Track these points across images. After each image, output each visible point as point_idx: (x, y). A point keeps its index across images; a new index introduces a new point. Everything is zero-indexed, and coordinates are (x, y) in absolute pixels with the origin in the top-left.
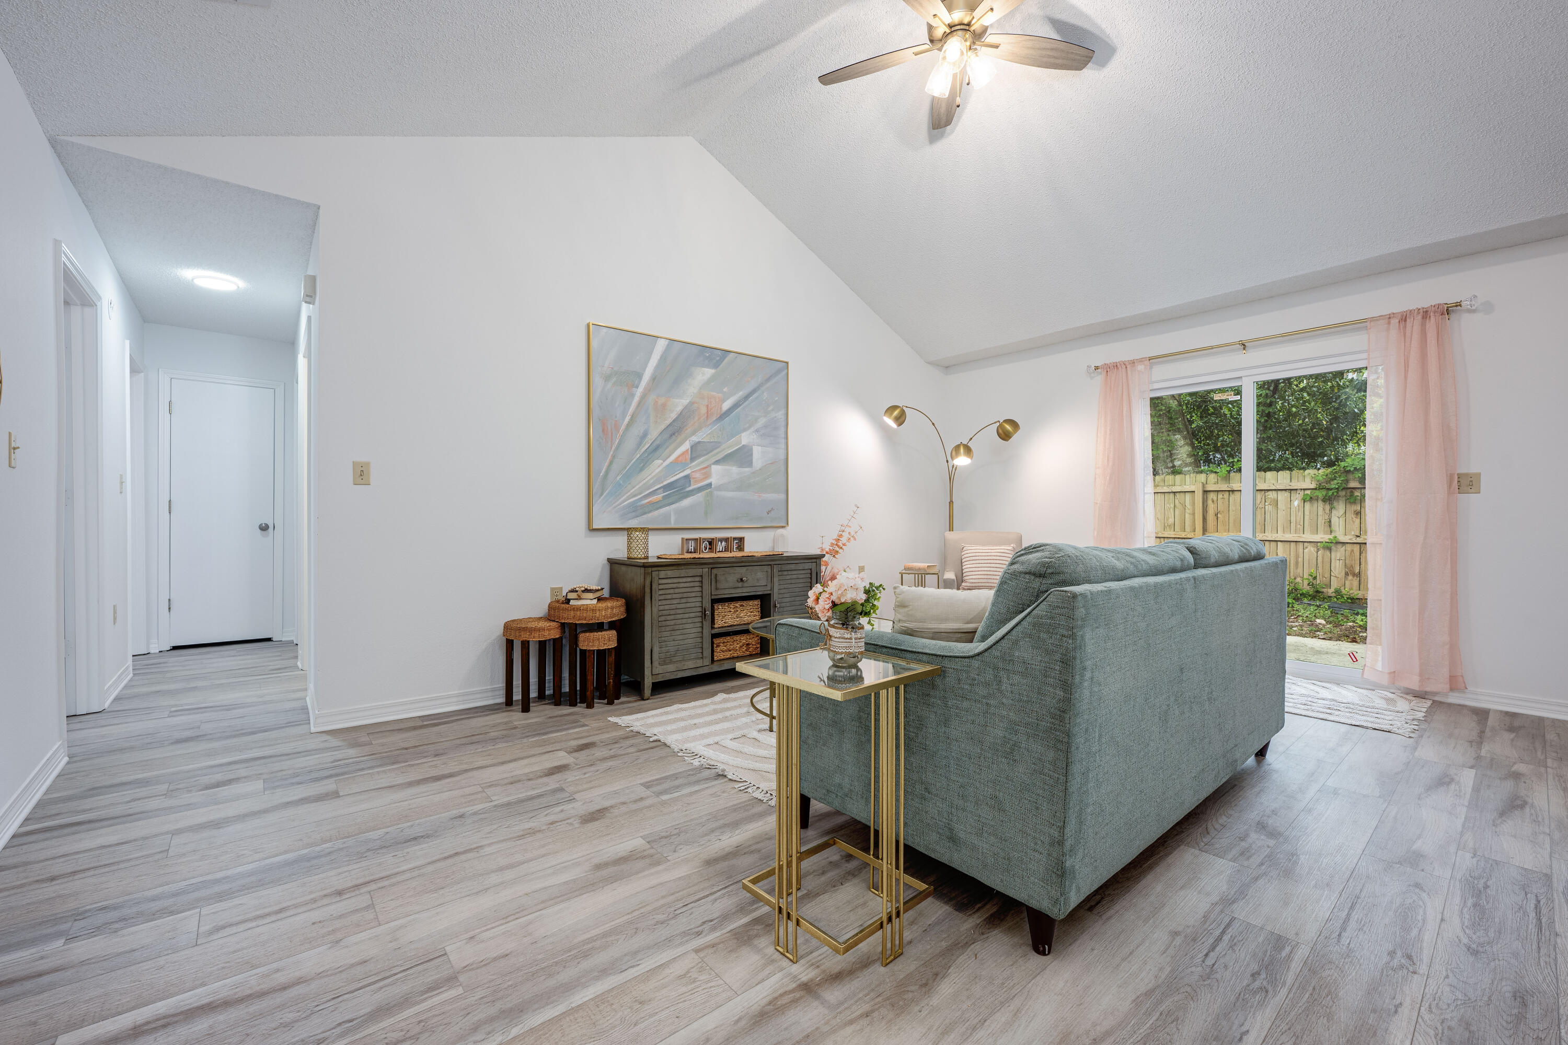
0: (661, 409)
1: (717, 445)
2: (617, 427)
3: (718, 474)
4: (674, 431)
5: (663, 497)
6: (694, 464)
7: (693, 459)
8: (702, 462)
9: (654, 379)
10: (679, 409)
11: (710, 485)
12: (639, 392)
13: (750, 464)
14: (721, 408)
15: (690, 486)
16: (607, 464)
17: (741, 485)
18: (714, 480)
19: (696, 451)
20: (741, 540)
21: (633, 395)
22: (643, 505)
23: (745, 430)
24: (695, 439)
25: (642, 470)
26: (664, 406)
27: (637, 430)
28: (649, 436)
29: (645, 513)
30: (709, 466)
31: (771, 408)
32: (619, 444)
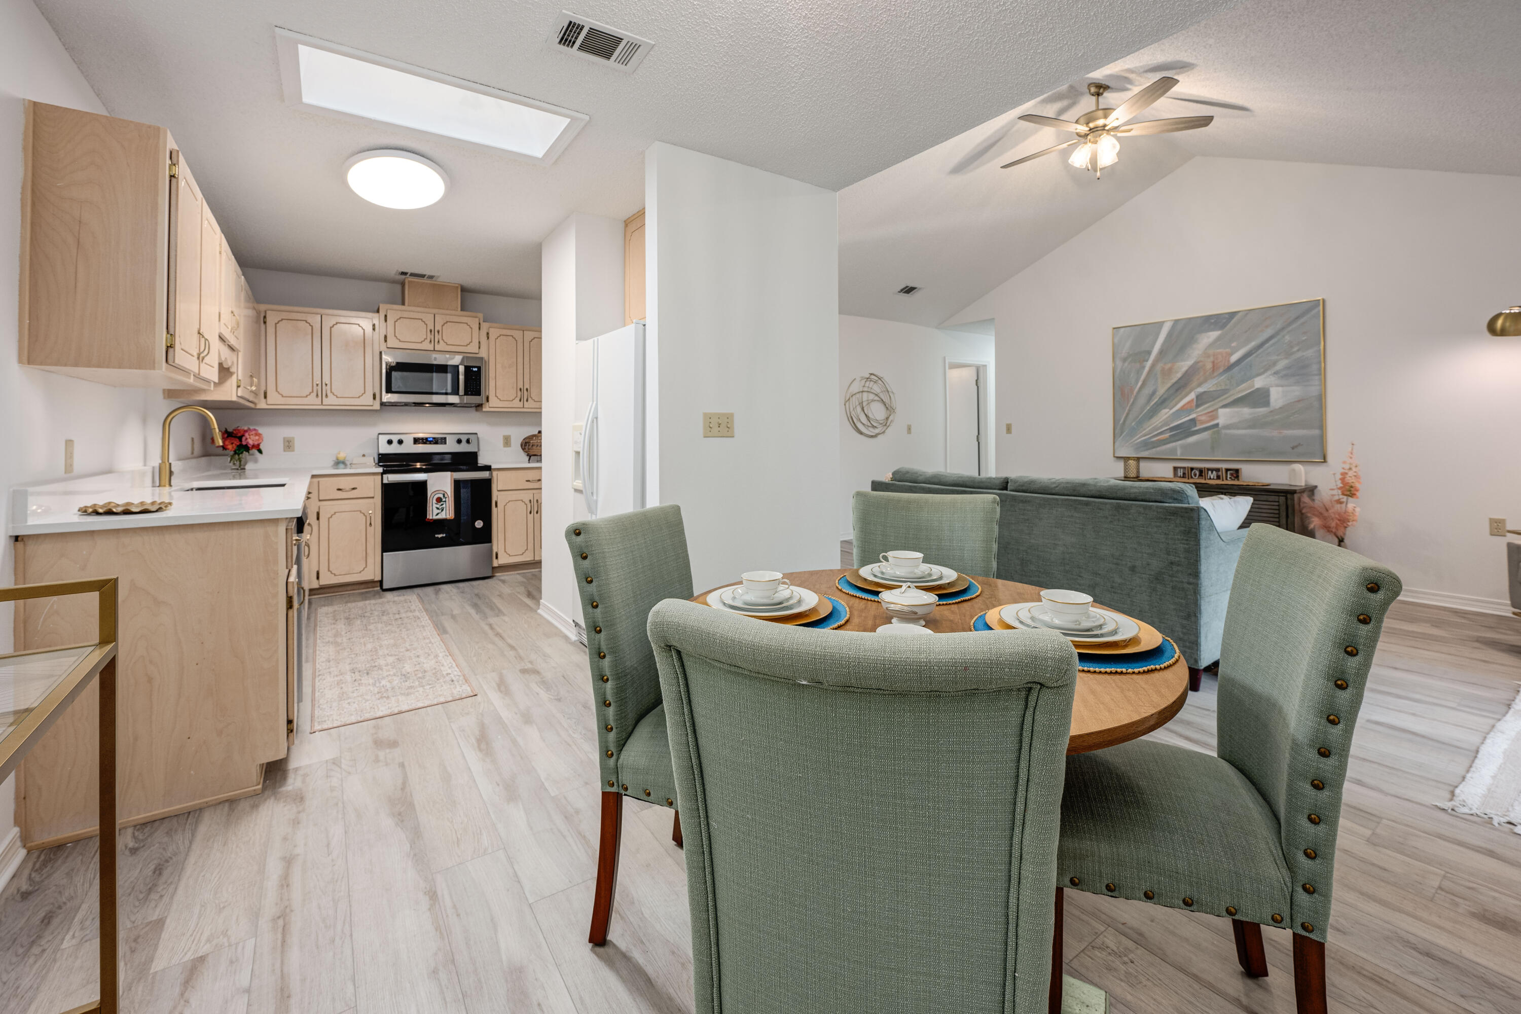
0: (1167, 373)
1: (1225, 392)
2: (1132, 390)
3: (1225, 416)
4: (1181, 386)
5: (1170, 436)
6: (1199, 409)
7: (1198, 406)
8: (1208, 407)
9: (1162, 352)
10: (1184, 369)
11: (1217, 425)
12: (1148, 364)
13: (1267, 403)
14: (1229, 361)
15: (1195, 426)
16: (1124, 415)
17: (1254, 424)
18: (1221, 421)
19: (1201, 400)
20: (1237, 471)
21: (1144, 367)
22: (1152, 442)
23: (1259, 375)
24: (1200, 390)
25: (1151, 417)
26: (1170, 369)
27: (1147, 391)
28: (1157, 393)
29: (1154, 447)
30: (1217, 410)
31: (1295, 349)
32: (1133, 403)
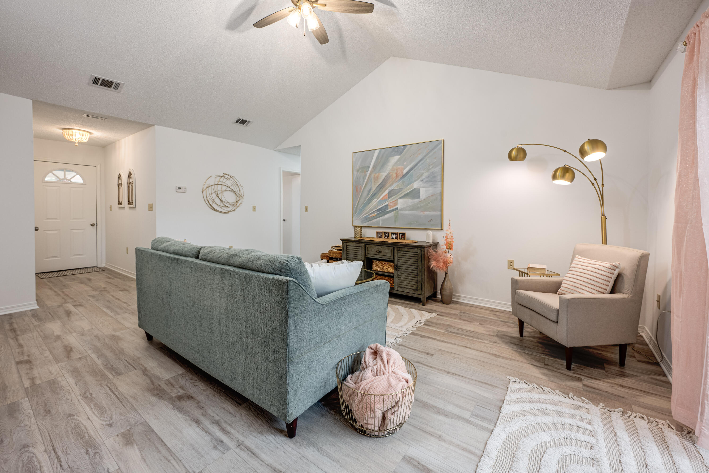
0: (376, 178)
1: (400, 190)
2: (361, 188)
3: (401, 203)
4: (382, 187)
5: (377, 214)
6: (390, 199)
7: (389, 198)
8: (393, 199)
9: (374, 167)
10: (383, 177)
11: (397, 208)
12: (368, 173)
13: (418, 197)
14: (403, 173)
15: (388, 209)
16: (357, 202)
17: (413, 208)
18: (399, 206)
19: (391, 194)
20: (403, 234)
21: (366, 175)
22: (369, 217)
23: (415, 181)
24: (390, 189)
25: (369, 204)
26: (378, 177)
27: (367, 189)
28: (372, 190)
29: (370, 221)
30: (397, 200)
31: (431, 167)
32: (361, 195)
